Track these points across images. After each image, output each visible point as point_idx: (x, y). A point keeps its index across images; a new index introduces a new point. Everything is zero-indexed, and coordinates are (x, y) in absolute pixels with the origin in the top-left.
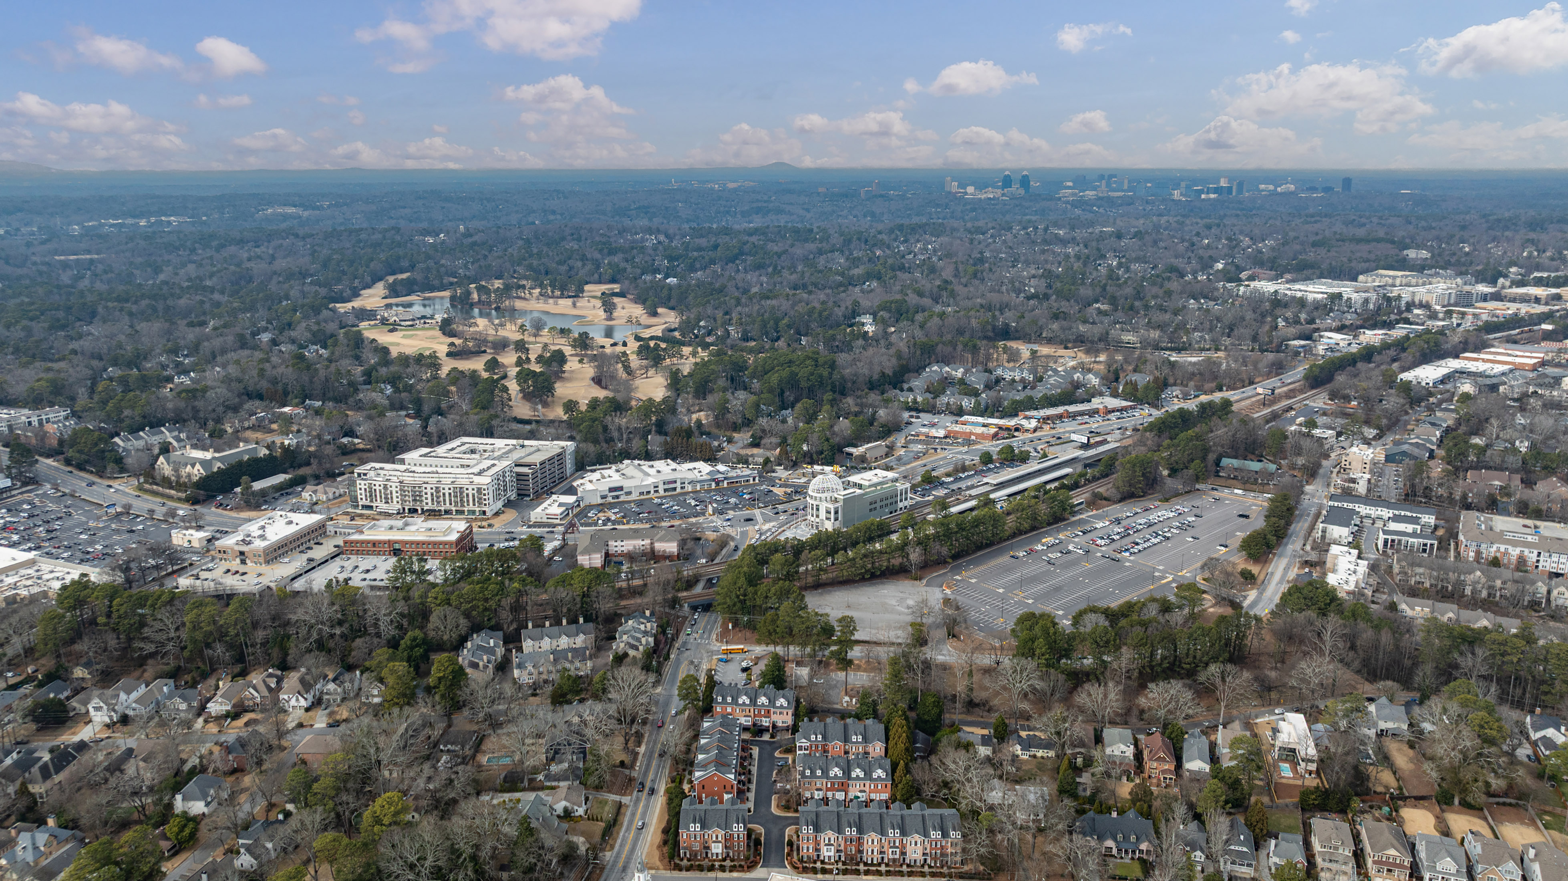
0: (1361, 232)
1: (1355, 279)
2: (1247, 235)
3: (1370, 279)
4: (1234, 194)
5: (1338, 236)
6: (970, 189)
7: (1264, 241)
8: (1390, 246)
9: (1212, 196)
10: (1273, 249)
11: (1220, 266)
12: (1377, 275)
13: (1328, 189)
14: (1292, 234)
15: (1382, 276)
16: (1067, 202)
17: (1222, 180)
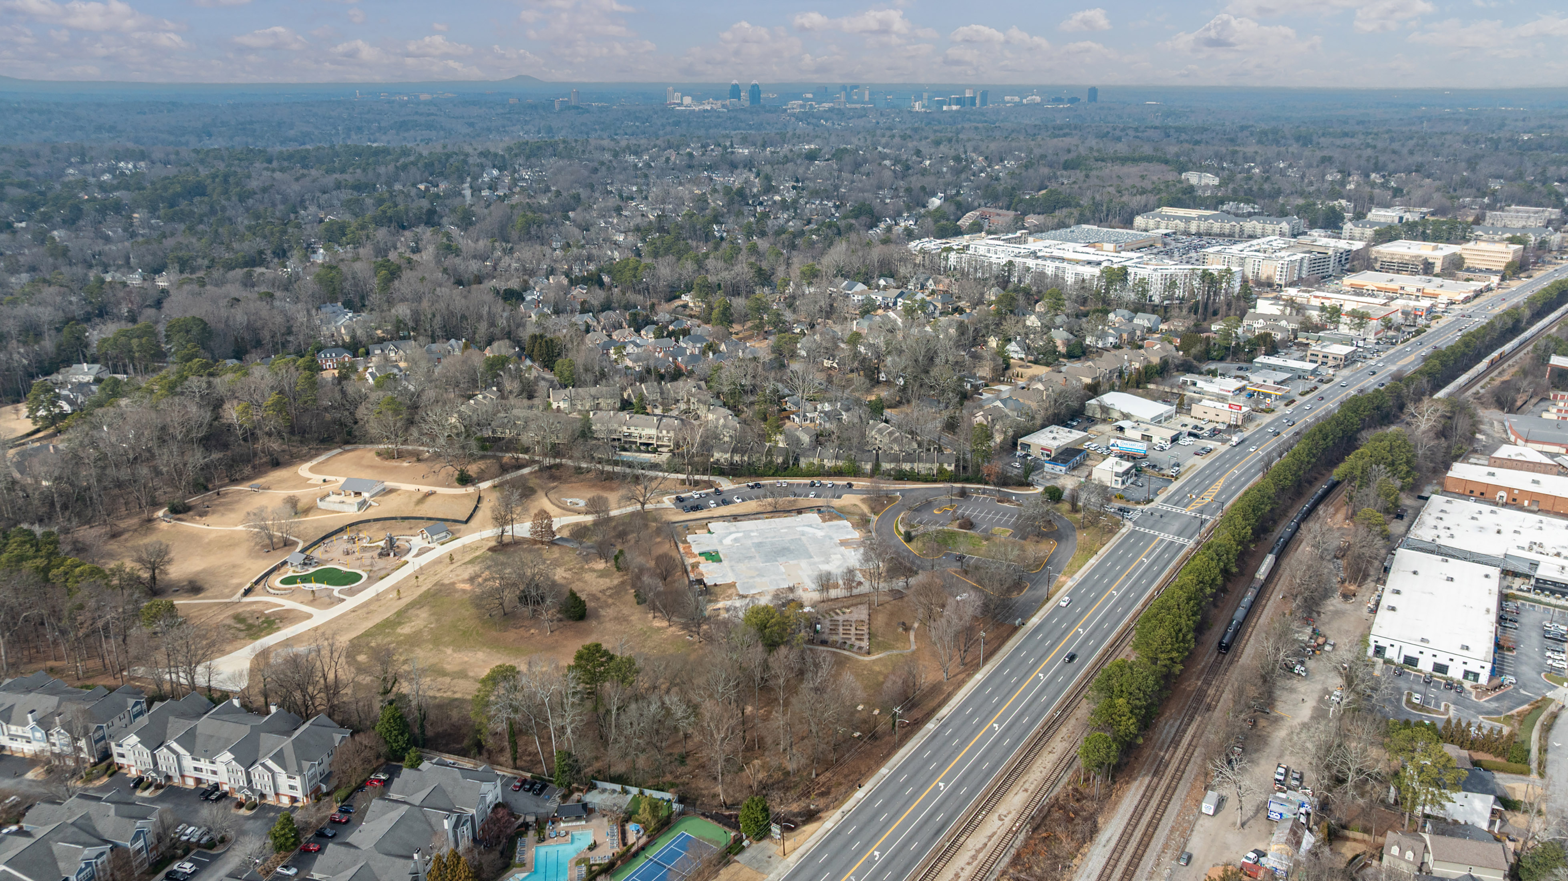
0: (1122, 148)
1: (1128, 223)
2: (981, 153)
3: (1151, 223)
4: (978, 105)
5: (1096, 154)
6: (687, 100)
7: (1002, 160)
8: (1163, 167)
9: (954, 108)
10: (1012, 174)
11: (936, 202)
12: (1163, 217)
13: (1073, 100)
14: (1037, 152)
15: (1169, 218)
16: (793, 115)
17: (967, 91)
